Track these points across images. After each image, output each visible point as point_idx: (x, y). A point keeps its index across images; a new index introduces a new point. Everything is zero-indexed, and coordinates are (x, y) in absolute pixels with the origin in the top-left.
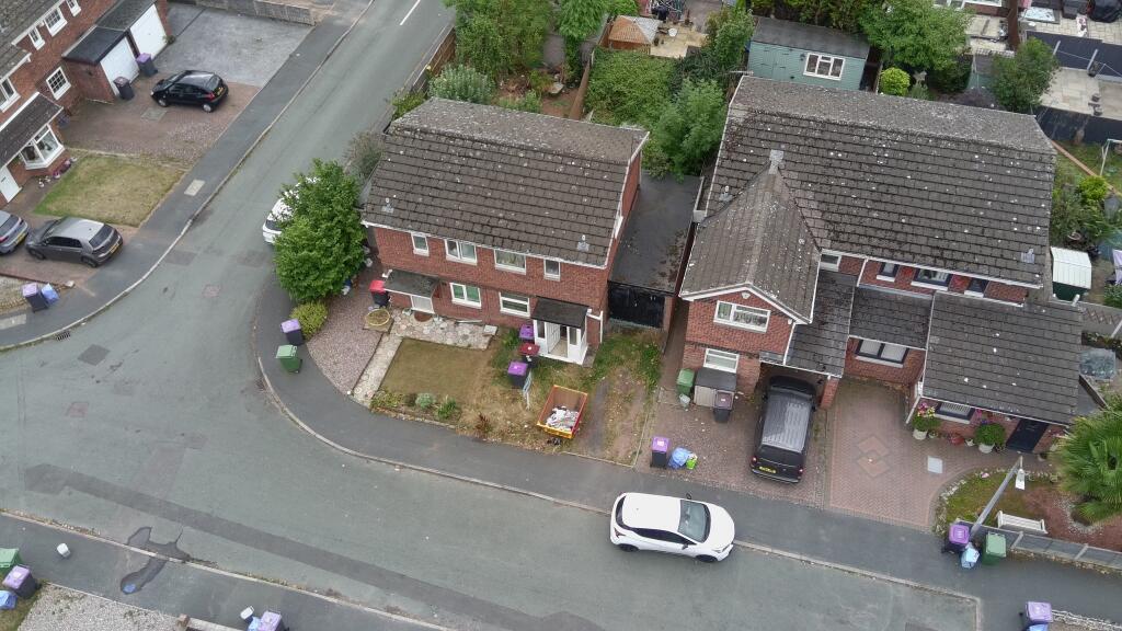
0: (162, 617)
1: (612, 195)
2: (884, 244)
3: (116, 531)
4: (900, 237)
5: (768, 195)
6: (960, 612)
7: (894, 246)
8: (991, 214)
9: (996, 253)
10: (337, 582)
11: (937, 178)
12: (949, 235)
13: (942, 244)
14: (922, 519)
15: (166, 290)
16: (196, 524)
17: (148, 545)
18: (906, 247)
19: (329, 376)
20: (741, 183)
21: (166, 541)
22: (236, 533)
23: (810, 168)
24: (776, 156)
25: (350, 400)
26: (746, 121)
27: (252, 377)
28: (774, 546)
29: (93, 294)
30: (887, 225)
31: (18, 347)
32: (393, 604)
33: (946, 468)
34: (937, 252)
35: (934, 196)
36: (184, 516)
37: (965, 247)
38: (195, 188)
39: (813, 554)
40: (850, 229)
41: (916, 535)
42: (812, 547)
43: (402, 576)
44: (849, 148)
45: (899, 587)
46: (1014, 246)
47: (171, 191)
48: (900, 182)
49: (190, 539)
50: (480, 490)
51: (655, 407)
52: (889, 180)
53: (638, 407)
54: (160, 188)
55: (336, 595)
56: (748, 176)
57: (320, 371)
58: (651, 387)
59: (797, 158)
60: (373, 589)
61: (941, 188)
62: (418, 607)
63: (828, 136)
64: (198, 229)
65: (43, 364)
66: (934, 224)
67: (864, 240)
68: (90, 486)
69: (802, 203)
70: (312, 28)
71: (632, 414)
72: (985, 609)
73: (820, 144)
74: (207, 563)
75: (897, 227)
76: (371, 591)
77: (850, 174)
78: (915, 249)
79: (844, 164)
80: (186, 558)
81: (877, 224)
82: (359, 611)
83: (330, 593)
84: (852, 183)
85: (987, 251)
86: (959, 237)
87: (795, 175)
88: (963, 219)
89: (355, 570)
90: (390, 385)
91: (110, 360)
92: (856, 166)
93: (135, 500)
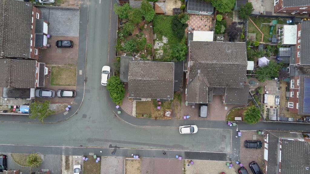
0: (120, 157)
1: (172, 87)
2: (218, 85)
3: (106, 146)
4: (221, 83)
5: (199, 81)
6: (229, 132)
7: (220, 85)
8: (236, 77)
9: (236, 83)
10: (142, 146)
11: (227, 72)
12: (229, 82)
13: (228, 83)
14: (224, 119)
15: (89, 99)
16: (118, 142)
17: (112, 147)
18: (222, 85)
19: (126, 112)
20: (193, 77)
21: (115, 146)
22: (124, 142)
23: (205, 73)
24: (199, 71)
25: (132, 116)
26: (193, 65)
27: (113, 115)
28: (203, 128)
29: (77, 104)
30: (219, 81)
31: (70, 118)
32: (151, 148)
33: (228, 108)
34: (227, 85)
35: (226, 75)
36: (115, 141)
37: (231, 83)
38: (81, 72)
39: (209, 128)
40: (213, 83)
41: (223, 122)
42: (209, 127)
43: (151, 144)
44: (212, 68)
45: (221, 130)
46: (239, 82)
47: (76, 75)
48: (221, 73)
49: (118, 145)
50: (158, 128)
51: (182, 107)
52: (219, 73)
53: (179, 107)
54: (74, 74)
55: (143, 148)
56: (195, 76)
57: (125, 112)
58: (181, 103)
59: (203, 71)
60: (148, 146)
61: (228, 73)
62: (155, 148)
63: (208, 66)
64: (87, 83)
65: (77, 120)
66: (226, 80)
67: (215, 84)
68: (98, 140)
69: (204, 79)
70: (80, 10)
71: (178, 109)
72: (233, 131)
73: (207, 68)
74: (122, 148)
75: (220, 81)
76: (147, 147)
77: (212, 73)
78: (223, 85)
79: (211, 71)
80: (119, 148)
81: (217, 81)
82: (147, 150)
83: (142, 148)
84: (213, 75)
85: (235, 83)
86: (230, 82)
87: (202, 74)
88: (231, 79)
89: (144, 144)
90: (137, 111)
91: (88, 117)
92: (213, 71)
93: (107, 141)
